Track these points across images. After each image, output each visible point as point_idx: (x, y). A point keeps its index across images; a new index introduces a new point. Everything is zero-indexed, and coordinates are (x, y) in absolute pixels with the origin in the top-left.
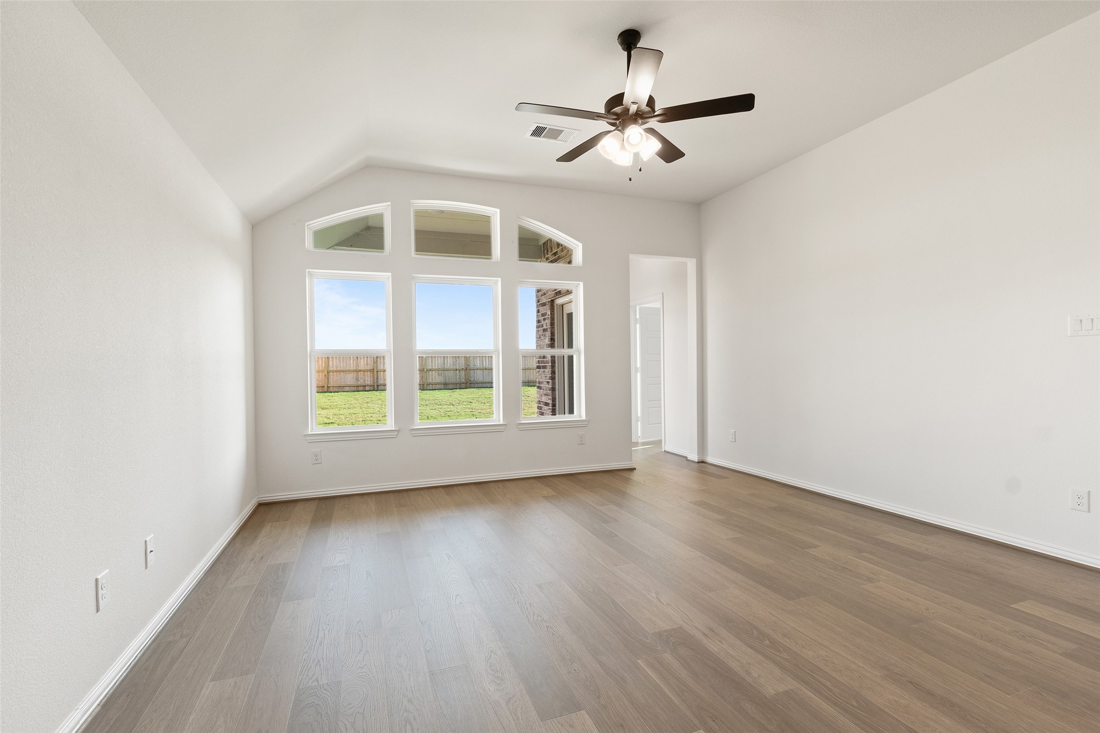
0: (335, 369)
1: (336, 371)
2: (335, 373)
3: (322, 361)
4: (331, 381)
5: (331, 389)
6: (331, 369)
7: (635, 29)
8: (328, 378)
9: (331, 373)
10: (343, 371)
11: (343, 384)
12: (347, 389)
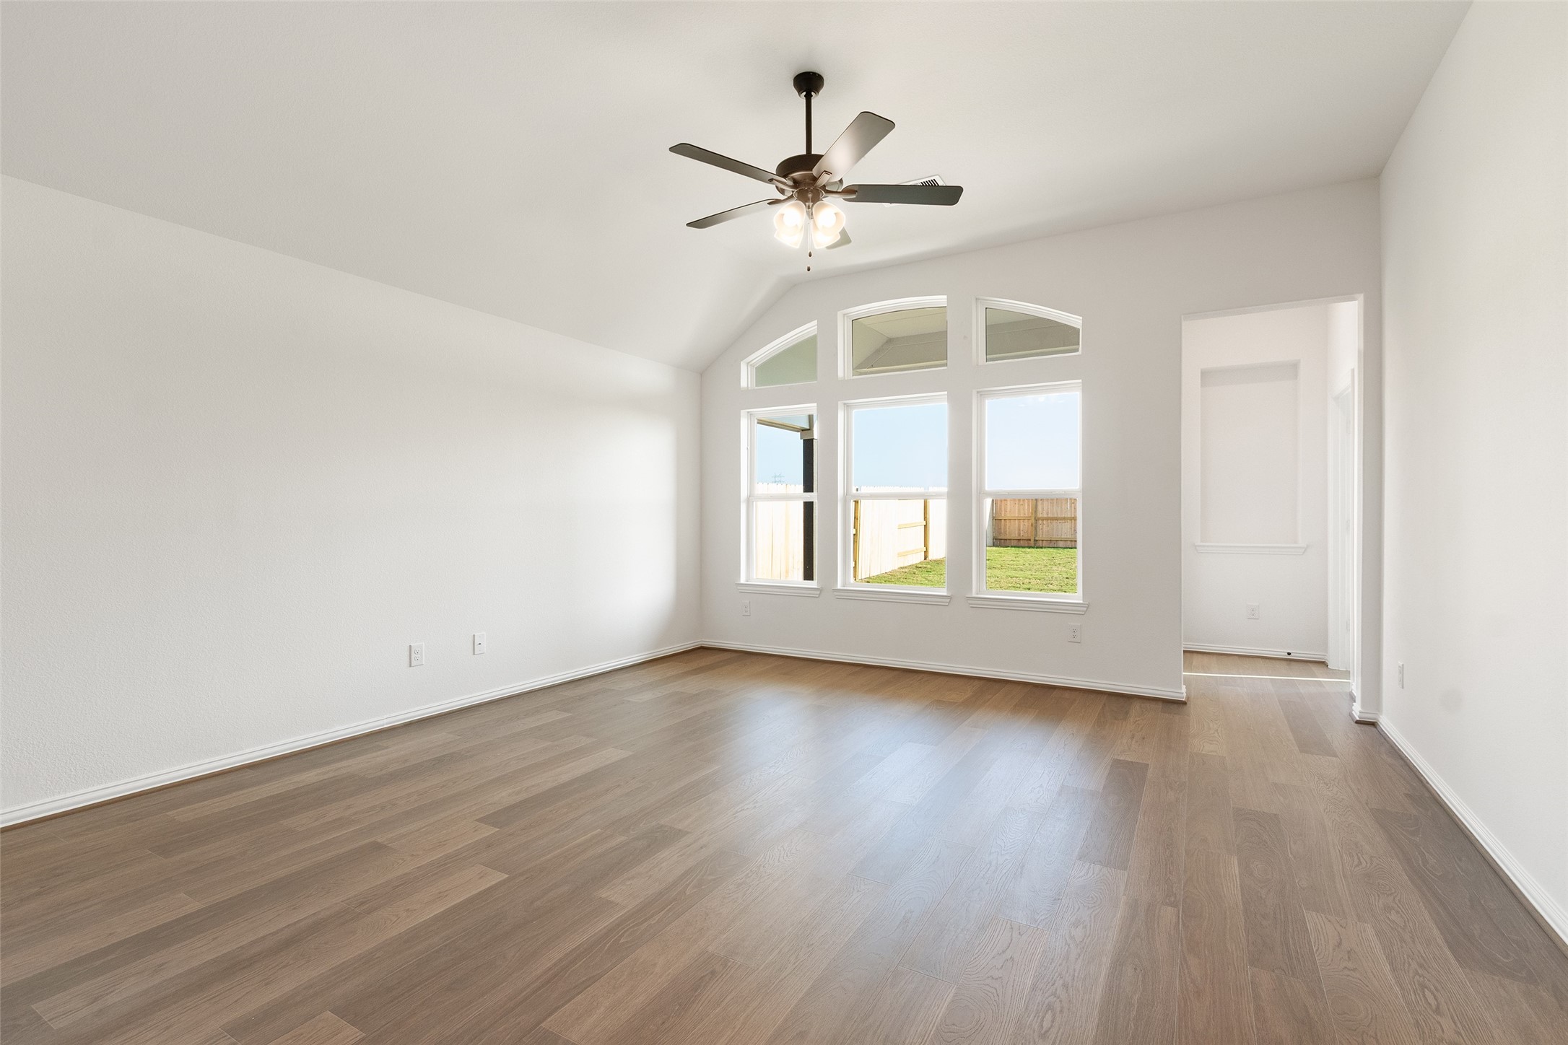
0: (1045, 516)
1: (1047, 519)
2: (1045, 522)
3: (1028, 505)
4: (1040, 533)
5: (1040, 543)
6: (1040, 515)
7: (799, 73)
8: (1036, 529)
9: (1040, 522)
10: (1056, 519)
11: (1055, 537)
12: (1061, 544)
